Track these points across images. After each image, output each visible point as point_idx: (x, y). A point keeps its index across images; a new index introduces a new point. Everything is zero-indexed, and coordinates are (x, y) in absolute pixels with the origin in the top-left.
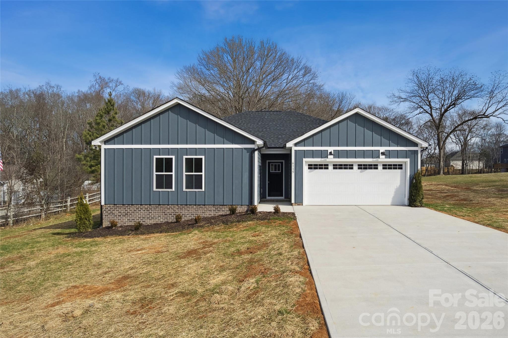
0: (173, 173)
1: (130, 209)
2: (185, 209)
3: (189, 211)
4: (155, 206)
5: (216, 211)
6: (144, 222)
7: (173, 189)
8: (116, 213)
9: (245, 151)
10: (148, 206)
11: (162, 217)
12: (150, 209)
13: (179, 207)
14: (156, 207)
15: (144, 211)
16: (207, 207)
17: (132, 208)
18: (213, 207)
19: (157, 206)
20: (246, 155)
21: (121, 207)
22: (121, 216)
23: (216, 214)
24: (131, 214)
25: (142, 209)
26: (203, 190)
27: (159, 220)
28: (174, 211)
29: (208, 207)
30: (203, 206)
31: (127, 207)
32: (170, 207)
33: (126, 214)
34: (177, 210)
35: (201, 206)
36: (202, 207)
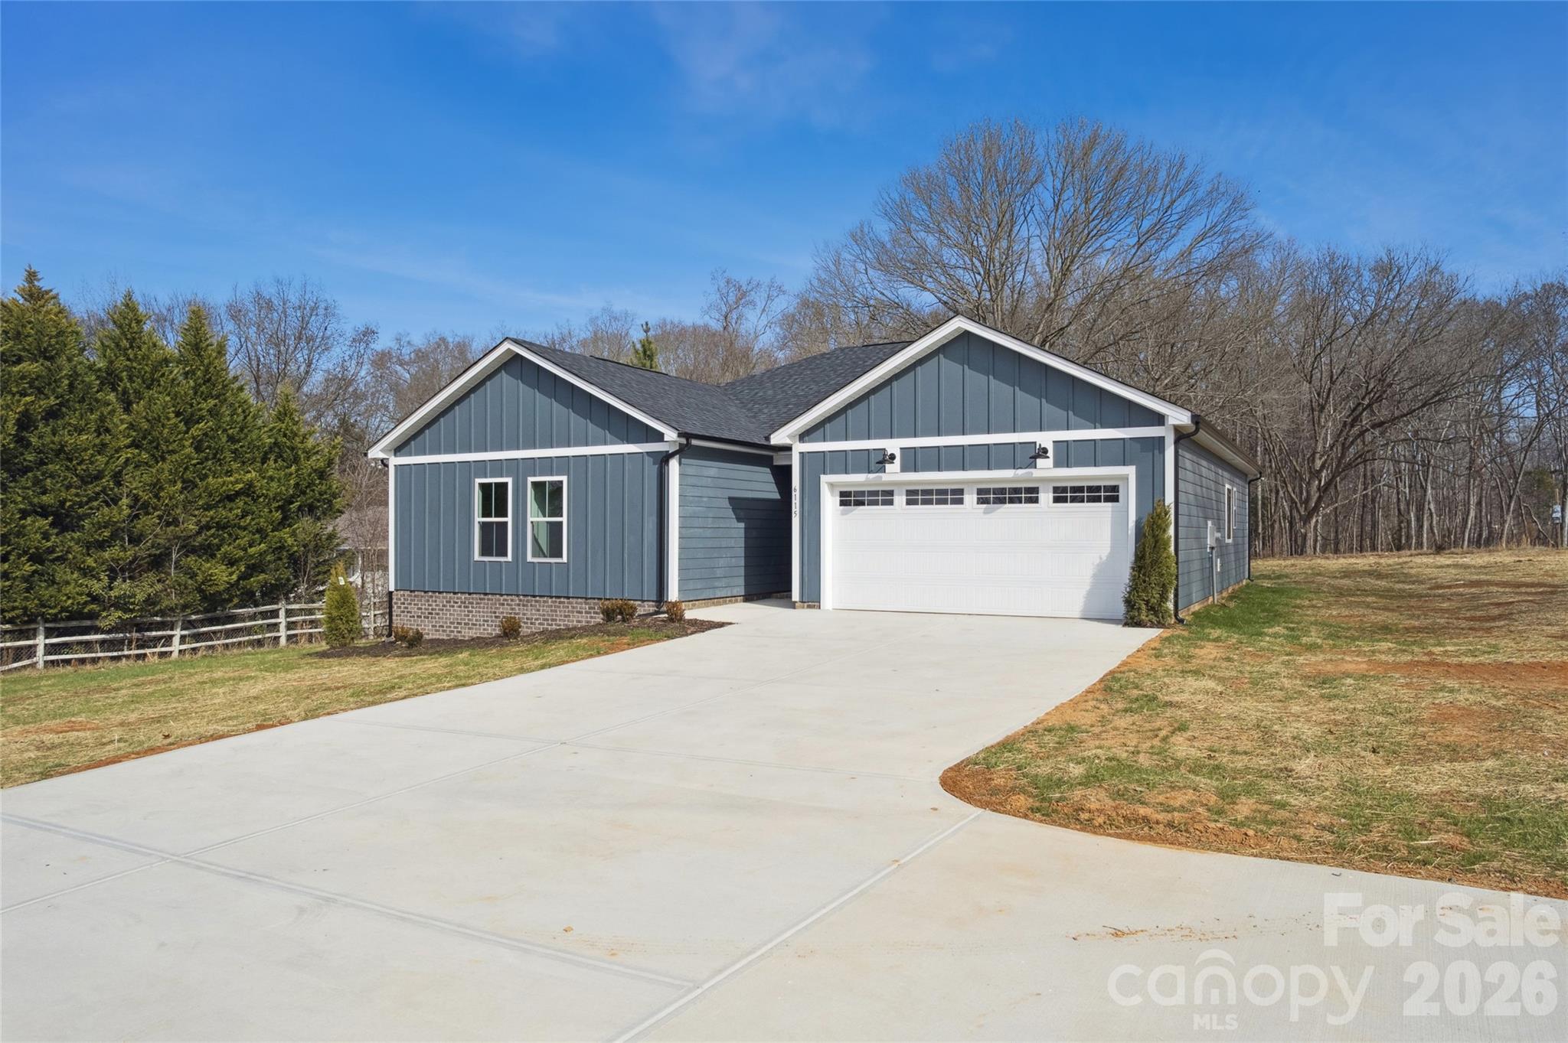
0: (509, 519)
1: (436, 601)
2: (531, 605)
3: (538, 610)
4: (478, 596)
5: (590, 613)
6: (459, 632)
7: (509, 558)
8: (413, 609)
9: (648, 460)
10: (467, 596)
11: (490, 623)
12: (469, 603)
13: (520, 600)
14: (480, 599)
15: (460, 607)
16: (572, 603)
17: (441, 599)
18: (586, 604)
19: (482, 596)
20: (651, 470)
21: (422, 597)
22: (421, 617)
23: (590, 622)
24: (438, 614)
25: (456, 603)
26: (565, 559)
27: (484, 629)
28: (512, 609)
29: (576, 603)
30: (566, 600)
31: (432, 597)
32: (505, 600)
33: (429, 613)
34: (517, 608)
35: (562, 600)
36: (564, 602)
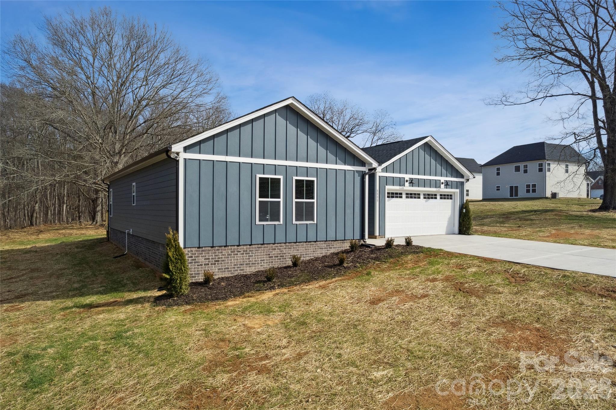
0: (281, 200)
1: (222, 252)
2: (293, 248)
3: (298, 250)
4: (256, 246)
5: (327, 248)
6: (242, 270)
7: (281, 222)
8: (201, 260)
9: (356, 175)
10: (248, 246)
11: (265, 261)
12: (250, 251)
13: (287, 246)
14: (258, 248)
15: (243, 254)
17: (227, 251)
18: (325, 244)
19: (260, 246)
20: (358, 179)
21: (209, 250)
22: (208, 264)
23: (327, 253)
24: (223, 261)
25: (239, 252)
26: (315, 222)
27: (262, 266)
28: (281, 251)
29: (320, 244)
31: (218, 250)
32: (277, 247)
33: (216, 261)
34: (284, 250)
35: (312, 243)
